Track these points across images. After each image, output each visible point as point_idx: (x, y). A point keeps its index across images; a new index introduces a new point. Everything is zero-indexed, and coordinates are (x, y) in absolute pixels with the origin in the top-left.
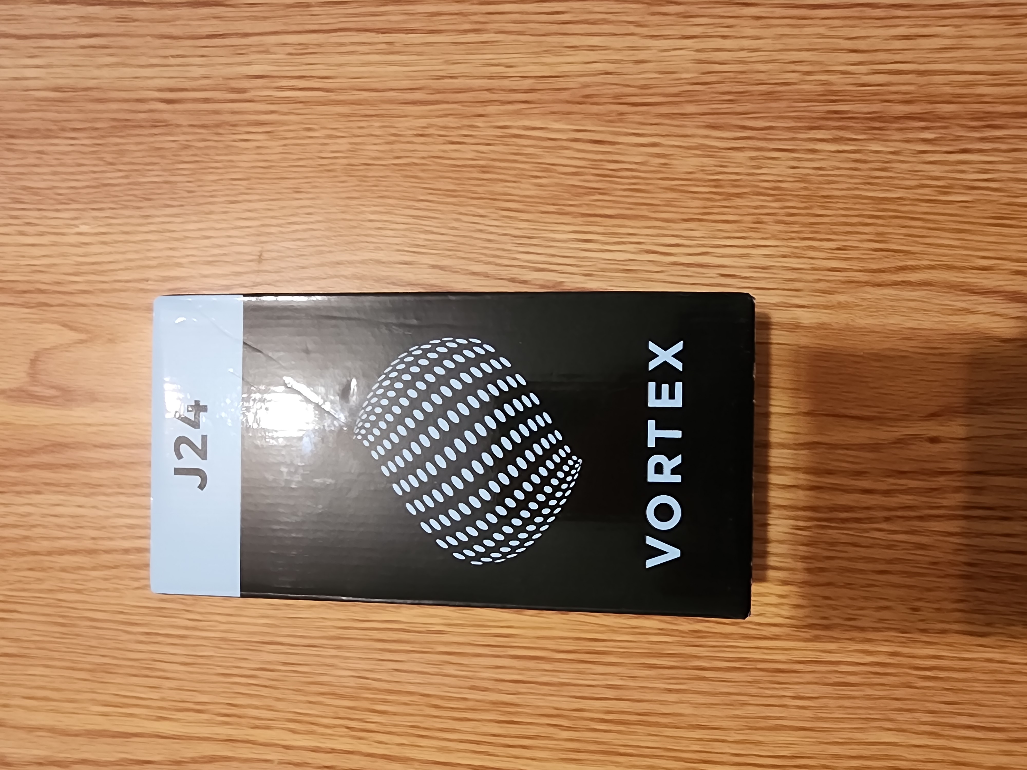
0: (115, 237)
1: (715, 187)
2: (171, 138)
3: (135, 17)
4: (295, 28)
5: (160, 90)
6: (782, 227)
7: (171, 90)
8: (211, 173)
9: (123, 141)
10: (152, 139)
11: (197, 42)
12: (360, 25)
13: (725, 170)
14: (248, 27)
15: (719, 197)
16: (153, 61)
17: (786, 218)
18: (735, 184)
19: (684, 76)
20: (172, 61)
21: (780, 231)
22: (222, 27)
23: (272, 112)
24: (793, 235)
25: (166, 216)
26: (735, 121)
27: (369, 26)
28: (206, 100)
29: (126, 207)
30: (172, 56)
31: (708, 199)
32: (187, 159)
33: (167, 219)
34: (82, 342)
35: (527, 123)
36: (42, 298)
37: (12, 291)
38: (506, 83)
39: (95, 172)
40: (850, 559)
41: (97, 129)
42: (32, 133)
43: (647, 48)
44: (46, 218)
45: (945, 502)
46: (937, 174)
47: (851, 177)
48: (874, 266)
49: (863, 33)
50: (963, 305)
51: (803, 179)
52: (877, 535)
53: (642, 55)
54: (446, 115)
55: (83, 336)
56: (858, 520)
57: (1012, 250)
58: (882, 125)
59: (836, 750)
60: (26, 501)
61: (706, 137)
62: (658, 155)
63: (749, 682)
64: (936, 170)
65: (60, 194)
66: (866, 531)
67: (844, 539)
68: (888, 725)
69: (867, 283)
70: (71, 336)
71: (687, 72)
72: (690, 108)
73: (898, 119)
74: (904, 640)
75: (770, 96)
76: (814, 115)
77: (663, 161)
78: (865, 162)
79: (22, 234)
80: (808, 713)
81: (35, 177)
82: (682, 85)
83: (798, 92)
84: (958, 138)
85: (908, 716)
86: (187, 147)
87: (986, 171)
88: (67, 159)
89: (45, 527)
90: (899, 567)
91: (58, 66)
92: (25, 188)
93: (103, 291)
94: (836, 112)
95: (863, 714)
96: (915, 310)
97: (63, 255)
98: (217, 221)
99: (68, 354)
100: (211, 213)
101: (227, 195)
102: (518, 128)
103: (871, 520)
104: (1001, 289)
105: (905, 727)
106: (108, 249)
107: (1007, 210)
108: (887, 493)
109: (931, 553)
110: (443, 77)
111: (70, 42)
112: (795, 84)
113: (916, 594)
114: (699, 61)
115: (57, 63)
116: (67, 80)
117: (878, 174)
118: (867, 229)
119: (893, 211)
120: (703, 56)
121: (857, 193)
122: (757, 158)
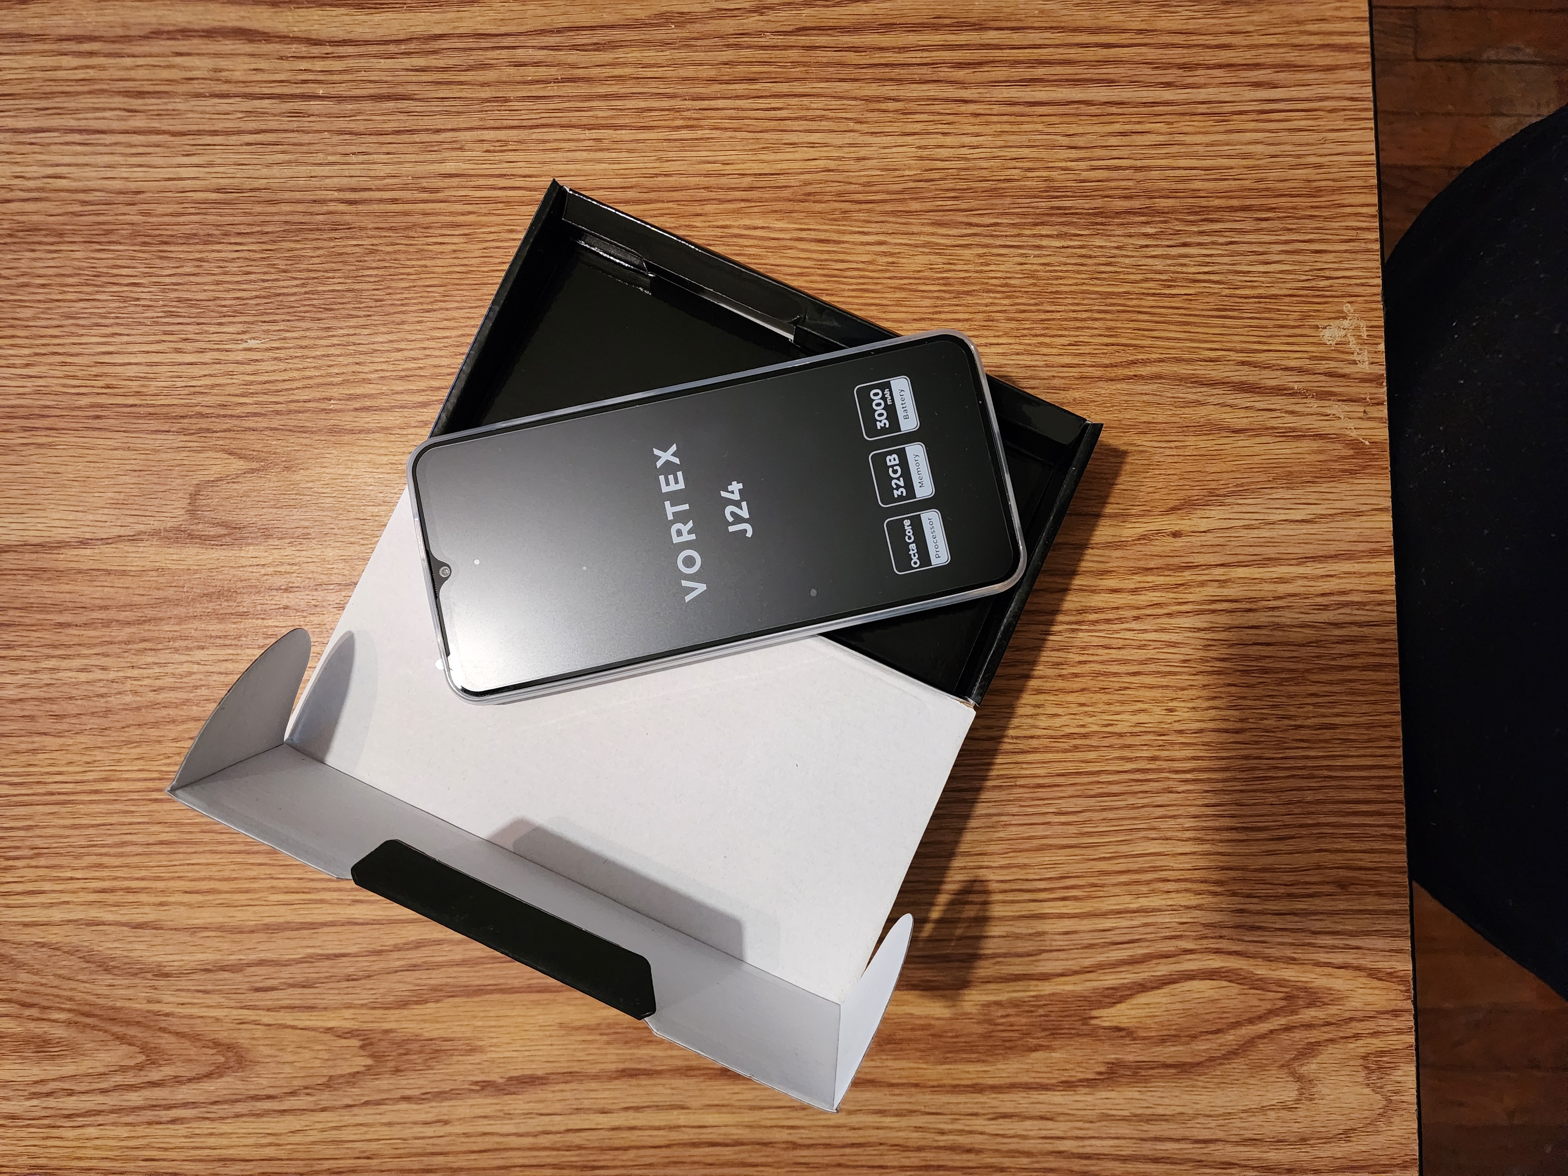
0: (291, 352)
1: (945, 285)
2: (355, 243)
3: (310, 112)
4: (492, 123)
5: (339, 190)
6: (1013, 325)
7: (354, 190)
8: (401, 280)
9: (299, 246)
10: (332, 244)
11: (382, 139)
12: (564, 121)
13: (953, 267)
14: (439, 122)
15: (947, 295)
16: (331, 158)
17: (1017, 315)
18: (964, 281)
19: (907, 173)
20: (354, 159)
21: (1012, 329)
22: (410, 123)
24: (1025, 332)
25: (350, 327)
26: (961, 217)
27: (574, 121)
28: (394, 201)
29: (303, 319)
30: (354, 154)
31: (938, 298)
32: (374, 265)
33: (352, 331)
34: (253, 471)
35: (748, 222)
36: (204, 424)
37: (167, 417)
38: (724, 181)
39: (264, 281)
40: (1102, 662)
41: (267, 233)
42: (189, 238)
43: (869, 145)
44: (207, 332)
45: (1191, 598)
46: (1160, 268)
47: (1079, 272)
48: (1107, 361)
49: (1080, 130)
50: (1194, 397)
51: (1032, 275)
52: (1129, 635)
53: (863, 152)
54: (662, 215)
55: (255, 465)
56: (1108, 621)
57: (1236, 341)
58: (1104, 220)
60: (186, 658)
61: (933, 234)
62: (885, 254)
64: (1159, 264)
65: (224, 306)
66: (1117, 632)
67: (1096, 641)
68: (1153, 834)
69: (1100, 379)
70: (239, 465)
71: (910, 169)
72: (915, 206)
73: (1118, 214)
74: (1161, 743)
75: (996, 193)
76: (1038, 211)
77: (890, 260)
78: (1090, 257)
79: (178, 351)
80: (1072, 829)
81: (194, 288)
82: (906, 182)
83: (1021, 188)
84: (1177, 233)
85: (1171, 822)
86: (372, 252)
87: (1207, 264)
88: (232, 267)
89: (208, 686)
90: (1152, 667)
91: (220, 165)
92: (179, 300)
93: (278, 413)
94: (1059, 208)
95: (1127, 825)
96: (1149, 404)
97: (230, 374)
98: (410, 332)
99: (235, 486)
100: (403, 323)
101: (422, 303)
102: (739, 227)
103: (1121, 620)
104: (1228, 380)
105: (1169, 834)
106: (283, 366)
107: (1229, 302)
108: (1134, 591)
109: (1183, 650)
110: (657, 175)
111: (233, 139)
112: (1018, 180)
113: (1170, 694)
114: (921, 158)
115: (219, 161)
116: (231, 180)
117: (1103, 268)
118: (1097, 324)
119: (1120, 305)
120: (925, 153)
121: (1084, 288)
122: (984, 255)
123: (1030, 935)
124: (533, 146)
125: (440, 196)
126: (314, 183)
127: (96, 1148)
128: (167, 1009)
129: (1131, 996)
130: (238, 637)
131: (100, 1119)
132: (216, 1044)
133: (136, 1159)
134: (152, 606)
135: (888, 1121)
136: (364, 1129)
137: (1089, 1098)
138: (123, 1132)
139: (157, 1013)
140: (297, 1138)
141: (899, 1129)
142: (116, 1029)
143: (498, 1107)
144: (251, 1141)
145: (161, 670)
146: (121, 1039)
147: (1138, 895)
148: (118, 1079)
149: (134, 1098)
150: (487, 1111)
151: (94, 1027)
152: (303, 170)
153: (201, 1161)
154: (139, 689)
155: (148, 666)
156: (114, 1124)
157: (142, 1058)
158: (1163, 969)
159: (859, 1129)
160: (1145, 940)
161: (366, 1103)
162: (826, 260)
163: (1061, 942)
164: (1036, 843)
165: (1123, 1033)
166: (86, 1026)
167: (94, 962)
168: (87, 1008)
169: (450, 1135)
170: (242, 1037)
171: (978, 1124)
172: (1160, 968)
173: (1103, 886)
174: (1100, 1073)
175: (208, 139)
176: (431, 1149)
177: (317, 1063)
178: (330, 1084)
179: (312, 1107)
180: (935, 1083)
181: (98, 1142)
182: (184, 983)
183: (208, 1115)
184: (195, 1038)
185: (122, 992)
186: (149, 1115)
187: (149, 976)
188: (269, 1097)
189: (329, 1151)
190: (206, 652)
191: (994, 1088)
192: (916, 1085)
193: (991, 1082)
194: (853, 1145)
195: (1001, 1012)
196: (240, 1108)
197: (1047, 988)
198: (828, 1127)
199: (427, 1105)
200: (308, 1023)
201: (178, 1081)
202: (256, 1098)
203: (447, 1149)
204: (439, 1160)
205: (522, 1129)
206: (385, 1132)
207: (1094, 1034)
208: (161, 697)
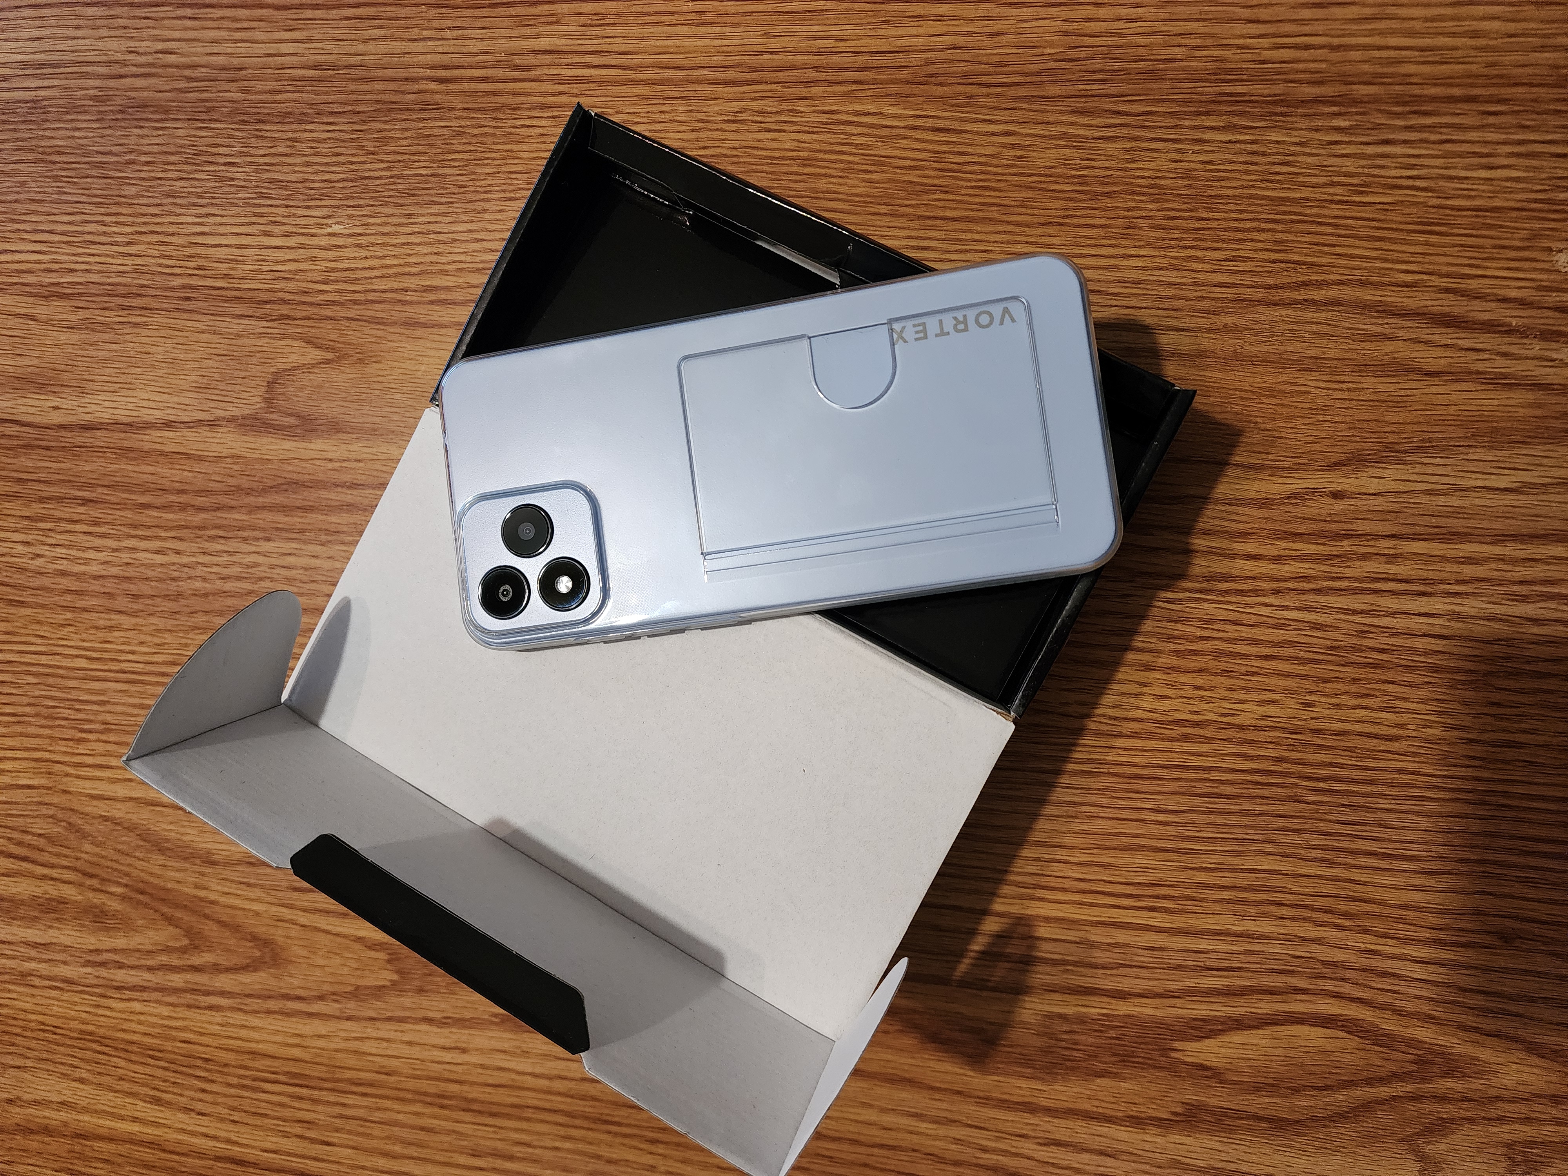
0: (373, 239)
1: (1080, 184)
2: (443, 124)
5: (432, 68)
6: (1159, 233)
7: (446, 67)
8: (487, 164)
9: (387, 127)
10: (421, 125)
11: (478, 12)
13: (1093, 164)
15: (1083, 197)
16: (426, 34)
17: (1164, 222)
18: (1104, 181)
19: (1048, 51)
20: (448, 34)
21: (1157, 239)
23: (560, 93)
24: (1172, 242)
25: (432, 214)
26: (1106, 104)
28: (485, 79)
29: (386, 204)
30: (449, 28)
31: (1071, 199)
32: (461, 148)
33: (433, 219)
34: (328, 362)
35: (858, 107)
36: (285, 310)
37: (251, 301)
38: (836, 59)
39: (352, 163)
40: (1229, 641)
41: (358, 112)
42: (285, 117)
43: (1005, 18)
44: (294, 215)
45: (1349, 572)
46: (1351, 169)
47: (1247, 172)
48: (1271, 282)
50: (1380, 329)
51: (1188, 175)
52: (1264, 611)
53: (997, 27)
54: (763, 98)
55: (330, 356)
56: (1240, 592)
57: (1441, 263)
58: (1285, 110)
59: (1202, 877)
60: (254, 549)
61: (1072, 124)
62: (1012, 146)
63: (1099, 790)
64: (1350, 165)
65: (312, 189)
66: (1250, 606)
67: (1223, 615)
68: (1269, 848)
69: (1260, 302)
70: (315, 355)
71: (1051, 45)
72: (1054, 90)
73: (1304, 103)
74: (1291, 742)
75: (1153, 75)
76: (1203, 98)
77: (1018, 153)
78: (1264, 154)
79: (266, 234)
80: (1171, 831)
81: (285, 169)
82: (1045, 61)
83: (1184, 70)
84: (1377, 127)
85: (1295, 838)
86: (460, 134)
87: (1412, 167)
88: (323, 148)
89: (272, 579)
90: (1289, 652)
91: (318, 40)
92: (271, 181)
93: (355, 302)
94: (1230, 94)
95: (1239, 833)
96: (1320, 335)
97: (313, 259)
98: (490, 221)
99: (311, 376)
100: (485, 211)
101: (504, 191)
102: (847, 113)
103: (1256, 592)
104: (1425, 310)
105: (1290, 851)
106: (363, 253)
107: (1435, 215)
108: (1277, 560)
109: (1330, 635)
110: (762, 53)
111: (334, 13)
112: (1182, 60)
113: (1309, 685)
114: (1066, 34)
115: (317, 36)
116: (328, 57)
117: (1278, 169)
118: (1263, 236)
119: (1296, 214)
120: (1072, 27)
121: (1253, 192)
122: (1132, 149)
123: (1109, 944)
124: (631, 20)
125: (532, 74)
126: (408, 59)
127: (140, 1023)
128: (212, 896)
129: (1222, 1032)
130: (302, 531)
131: (145, 995)
132: (254, 938)
133: (174, 1039)
134: (226, 493)
135: (924, 1126)
136: (385, 1044)
137: (1159, 1140)
138: (165, 1011)
139: (202, 899)
140: (322, 1043)
141: (937, 1138)
142: (165, 909)
143: (516, 1044)
144: (279, 1038)
145: (229, 558)
146: (170, 920)
147: (1244, 917)
148: (164, 959)
149: (177, 980)
150: (506, 1046)
151: (146, 905)
152: (397, 46)
153: (233, 1050)
154: (208, 576)
155: (218, 553)
156: (157, 1002)
157: (185, 942)
158: (1266, 1007)
159: (890, 1129)
160: (1247, 970)
161: (389, 1019)
162: (944, 152)
163: (1144, 958)
164: (1125, 840)
165: (1209, 1073)
166: (139, 902)
167: (149, 842)
168: (141, 885)
169: (467, 1064)
170: (278, 935)
171: (1027, 1148)
172: (1262, 1005)
173: (1201, 900)
174: (1176, 1114)
175: (309, 14)
176: (447, 1075)
177: (345, 971)
178: (357, 994)
179: (337, 1014)
180: (981, 1094)
181: (142, 1018)
182: (228, 873)
183: (242, 1007)
184: (236, 928)
185: (173, 874)
186: (189, 998)
187: (198, 861)
188: (299, 998)
189: (351, 1061)
190: (271, 544)
191: (1049, 1111)
192: (959, 1093)
193: (1045, 1103)
194: (882, 1146)
195: (1065, 1028)
196: (272, 1004)
197: (1123, 1008)
198: (857, 1121)
199: (447, 1030)
200: (340, 930)
201: (216, 969)
202: (286, 997)
203: (464, 1078)
204: (454, 1088)
205: (538, 1070)
206: (405, 1050)
207: (1175, 1069)
208: (228, 586)
